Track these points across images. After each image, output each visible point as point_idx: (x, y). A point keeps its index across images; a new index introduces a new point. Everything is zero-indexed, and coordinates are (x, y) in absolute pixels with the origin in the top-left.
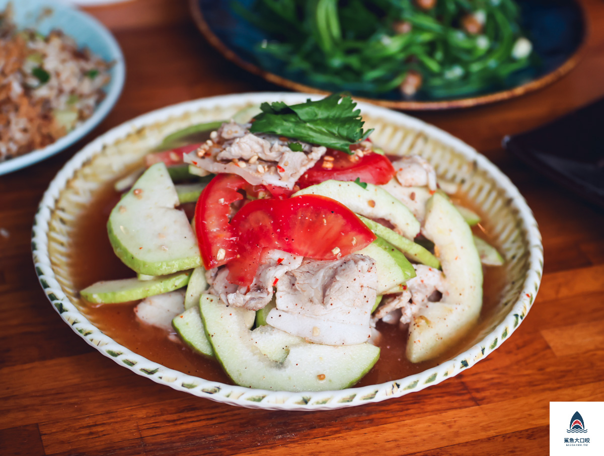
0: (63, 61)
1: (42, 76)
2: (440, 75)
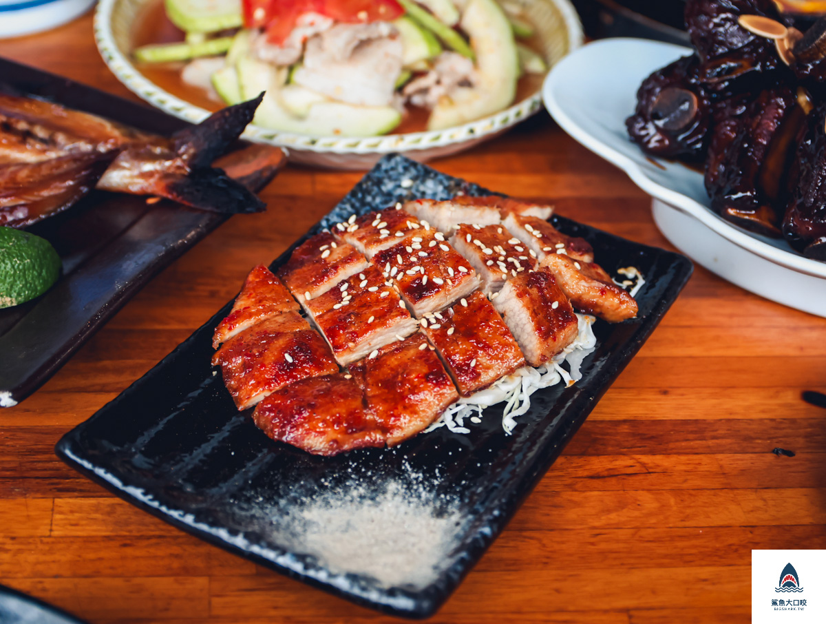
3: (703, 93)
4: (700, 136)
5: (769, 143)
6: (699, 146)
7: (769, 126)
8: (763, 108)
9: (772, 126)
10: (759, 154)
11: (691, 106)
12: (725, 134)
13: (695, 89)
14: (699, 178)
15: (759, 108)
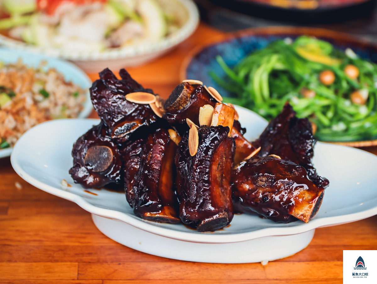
0: (58, 86)
1: (45, 94)
2: (329, 127)
3: (113, 145)
4: (118, 172)
5: (161, 167)
6: (118, 178)
7: (158, 157)
8: (151, 147)
9: (159, 157)
10: (156, 175)
11: (108, 154)
12: (132, 167)
13: (107, 144)
14: (122, 197)
15: (149, 148)
